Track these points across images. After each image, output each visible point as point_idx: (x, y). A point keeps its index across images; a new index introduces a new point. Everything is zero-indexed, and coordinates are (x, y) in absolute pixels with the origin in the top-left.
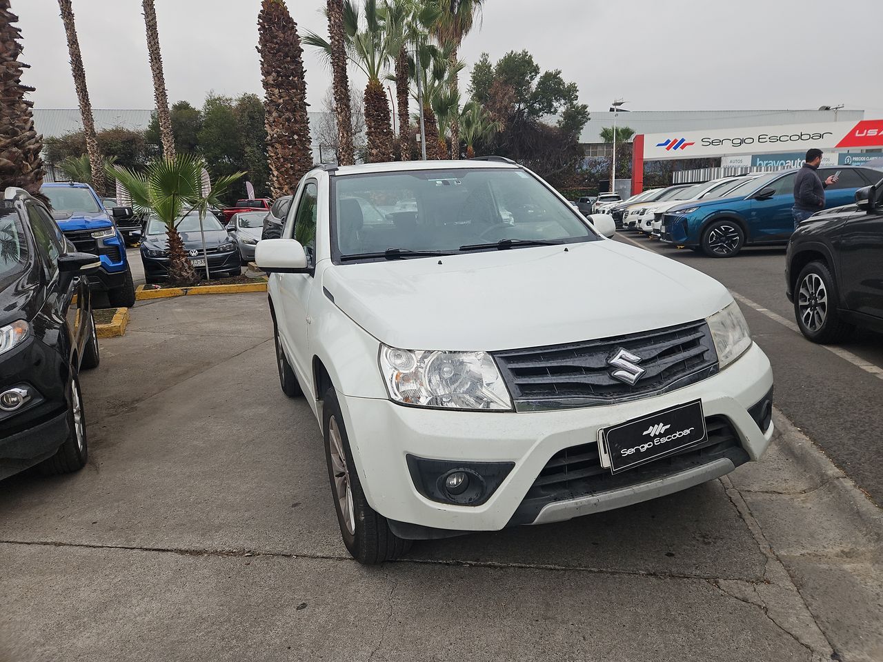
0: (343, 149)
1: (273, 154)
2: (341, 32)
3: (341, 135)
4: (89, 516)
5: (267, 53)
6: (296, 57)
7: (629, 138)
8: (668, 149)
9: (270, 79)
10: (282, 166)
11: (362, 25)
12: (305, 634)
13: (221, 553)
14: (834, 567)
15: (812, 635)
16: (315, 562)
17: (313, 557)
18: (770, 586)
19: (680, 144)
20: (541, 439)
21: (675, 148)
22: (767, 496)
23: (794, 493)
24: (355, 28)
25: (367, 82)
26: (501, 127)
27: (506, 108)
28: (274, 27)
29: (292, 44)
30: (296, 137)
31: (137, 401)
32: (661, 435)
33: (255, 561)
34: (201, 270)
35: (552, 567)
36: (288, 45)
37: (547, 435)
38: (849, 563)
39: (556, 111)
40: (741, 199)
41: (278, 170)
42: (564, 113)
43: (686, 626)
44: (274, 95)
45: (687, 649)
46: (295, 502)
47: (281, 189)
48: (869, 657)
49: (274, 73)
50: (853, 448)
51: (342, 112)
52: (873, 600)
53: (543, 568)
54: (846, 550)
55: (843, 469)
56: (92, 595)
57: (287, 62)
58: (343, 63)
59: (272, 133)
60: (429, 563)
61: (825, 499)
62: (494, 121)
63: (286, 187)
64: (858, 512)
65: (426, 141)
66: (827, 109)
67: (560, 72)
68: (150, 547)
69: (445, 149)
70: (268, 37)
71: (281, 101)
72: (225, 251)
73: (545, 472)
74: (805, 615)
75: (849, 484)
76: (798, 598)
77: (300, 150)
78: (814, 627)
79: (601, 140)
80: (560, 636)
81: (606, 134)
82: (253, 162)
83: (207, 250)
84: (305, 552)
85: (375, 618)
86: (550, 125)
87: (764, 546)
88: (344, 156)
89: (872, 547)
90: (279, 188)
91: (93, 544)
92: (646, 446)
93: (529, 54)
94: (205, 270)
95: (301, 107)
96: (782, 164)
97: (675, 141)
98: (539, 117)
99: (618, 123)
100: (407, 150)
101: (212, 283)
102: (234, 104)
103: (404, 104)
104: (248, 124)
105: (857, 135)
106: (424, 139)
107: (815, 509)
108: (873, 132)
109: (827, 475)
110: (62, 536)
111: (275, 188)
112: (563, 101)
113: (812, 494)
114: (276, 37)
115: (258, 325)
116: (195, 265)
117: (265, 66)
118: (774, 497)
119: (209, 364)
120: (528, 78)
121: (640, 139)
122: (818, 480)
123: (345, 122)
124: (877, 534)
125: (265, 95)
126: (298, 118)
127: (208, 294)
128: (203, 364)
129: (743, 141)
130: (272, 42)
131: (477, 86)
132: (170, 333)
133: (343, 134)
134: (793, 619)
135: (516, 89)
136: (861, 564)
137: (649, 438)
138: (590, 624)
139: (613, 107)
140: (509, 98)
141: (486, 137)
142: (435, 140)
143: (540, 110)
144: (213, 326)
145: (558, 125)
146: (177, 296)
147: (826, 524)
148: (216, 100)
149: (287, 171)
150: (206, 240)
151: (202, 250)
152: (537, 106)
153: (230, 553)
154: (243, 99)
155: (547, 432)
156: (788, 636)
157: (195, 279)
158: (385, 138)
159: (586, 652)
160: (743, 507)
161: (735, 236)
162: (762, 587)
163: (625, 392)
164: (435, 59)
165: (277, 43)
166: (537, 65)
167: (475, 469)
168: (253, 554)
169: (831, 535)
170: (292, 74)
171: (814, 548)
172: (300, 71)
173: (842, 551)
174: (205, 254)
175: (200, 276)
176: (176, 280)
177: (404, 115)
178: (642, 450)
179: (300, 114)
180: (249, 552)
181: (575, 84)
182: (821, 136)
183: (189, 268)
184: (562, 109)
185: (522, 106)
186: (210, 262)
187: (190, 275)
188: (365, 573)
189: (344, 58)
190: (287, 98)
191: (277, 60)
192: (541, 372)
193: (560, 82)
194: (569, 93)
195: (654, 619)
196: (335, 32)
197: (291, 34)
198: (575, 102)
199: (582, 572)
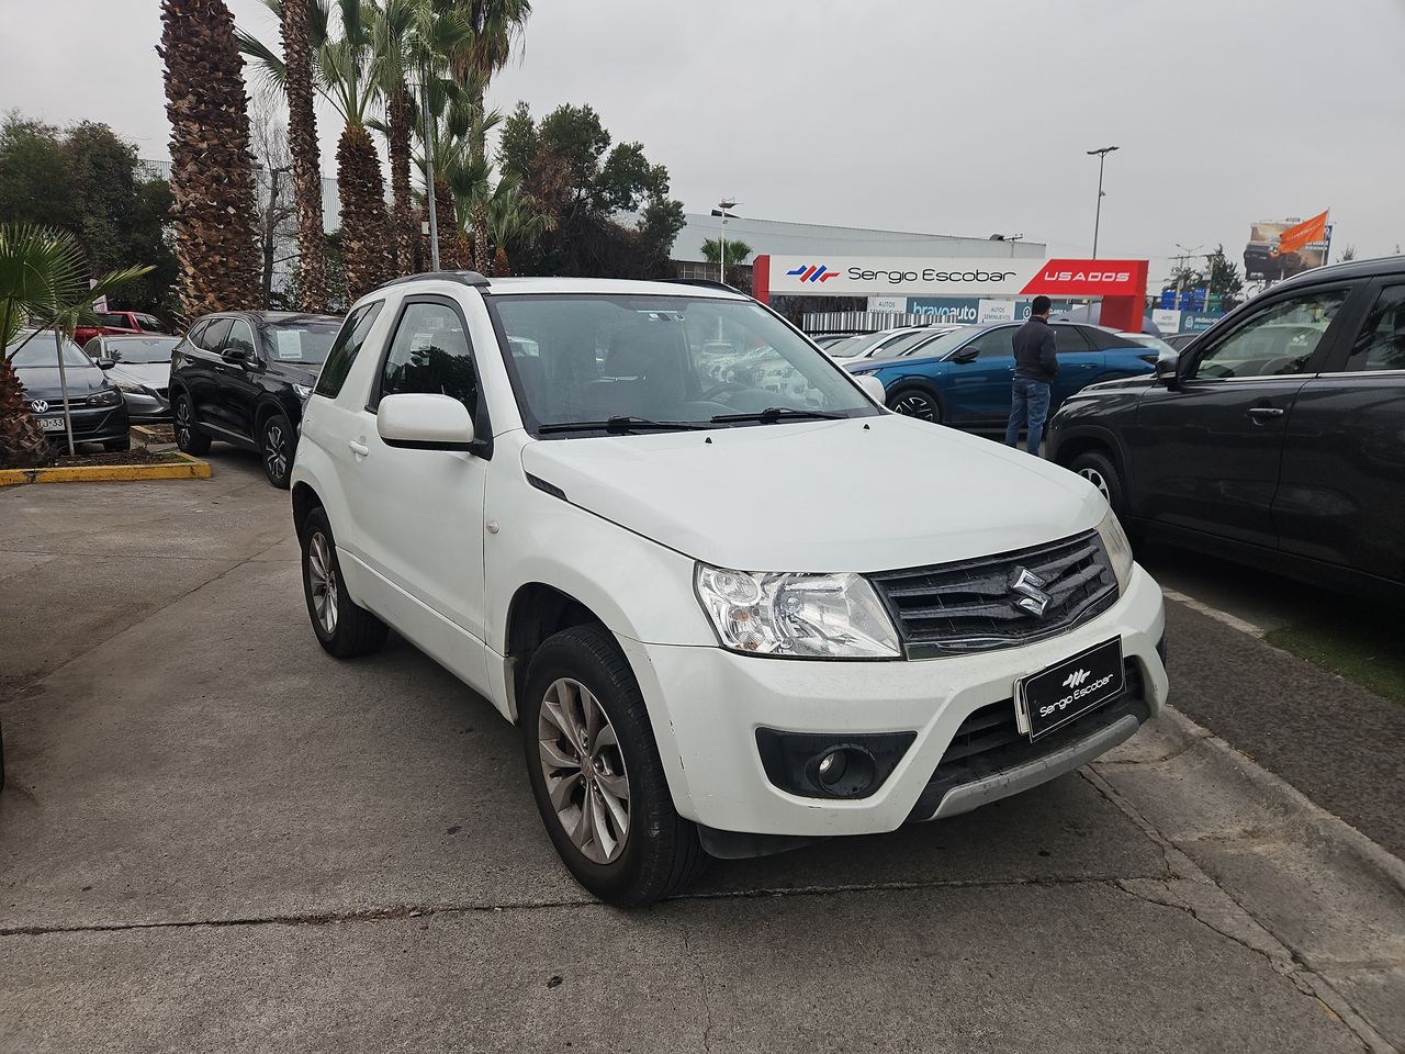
0: (306, 237)
1: (186, 237)
2: (304, 39)
3: (303, 212)
4: (64, 879)
5: (179, 60)
6: (232, 73)
7: (744, 258)
8: (803, 279)
9: (184, 105)
10: (204, 258)
11: (335, 30)
12: (585, 1021)
13: (363, 916)
14: (1243, 851)
15: (1259, 938)
16: (540, 914)
17: (530, 907)
18: (1184, 882)
19: (819, 274)
20: (951, 696)
21: (813, 280)
22: (1124, 767)
23: (1153, 761)
24: (324, 36)
25: (342, 127)
26: (551, 224)
27: (559, 193)
28: (193, 16)
29: (225, 49)
30: (231, 210)
31: (38, 674)
32: (1081, 686)
33: (435, 923)
34: (57, 438)
35: (898, 885)
36: (218, 51)
37: (958, 692)
38: (1259, 844)
39: (635, 207)
40: (936, 360)
41: (195, 264)
42: (647, 211)
43: (1109, 944)
44: (190, 133)
45: (1125, 975)
46: (452, 825)
47: (201, 299)
48: (1332, 956)
49: (190, 96)
50: (1204, 699)
51: (304, 174)
52: (1305, 887)
53: (887, 888)
54: (1249, 829)
55: (1205, 725)
56: (160, 1008)
57: (217, 80)
58: (308, 93)
59: (184, 199)
60: (719, 897)
61: (1197, 767)
62: (539, 212)
63: (211, 296)
64: (1250, 780)
65: (439, 235)
66: (1001, 238)
67: (641, 147)
68: (224, 919)
69: (466, 251)
70: (181, 32)
71: (205, 145)
72: (99, 404)
73: (958, 741)
74: (1240, 913)
75: (1222, 744)
76: (1222, 893)
77: (237, 233)
78: (1254, 925)
79: (703, 258)
80: (957, 976)
81: (710, 249)
82: (100, 245)
83: (70, 401)
84: (512, 900)
85: (680, 985)
86: (627, 227)
87: (1150, 830)
88: (307, 248)
89: (1280, 821)
90: (196, 297)
91: (106, 924)
92: (1066, 701)
93: (594, 112)
94: (67, 437)
95: (242, 161)
96: (945, 313)
97: (813, 268)
98: (609, 213)
99: (725, 234)
100: (407, 246)
101: (81, 462)
102: (62, 138)
103: (401, 171)
104: (91, 177)
105: (1046, 278)
106: (435, 231)
107: (1188, 779)
108: (1065, 276)
109: (1190, 735)
110: (33, 916)
111: (188, 296)
112: (646, 193)
113: (1177, 761)
114: (197, 34)
115: (208, 539)
116: (46, 429)
117: (175, 81)
118: (1132, 767)
119: (146, 606)
120: (592, 150)
121: (764, 262)
122: (1179, 741)
123: (311, 191)
124: (1282, 805)
125: (172, 132)
126: (235, 177)
127: (77, 481)
128: (135, 609)
129: (903, 277)
130: (191, 43)
131: (510, 153)
132: (38, 552)
133: (306, 213)
134: (1228, 920)
135: (575, 165)
136: (1273, 845)
137: (1069, 691)
138: (988, 956)
139: (720, 210)
140: (564, 177)
141: (527, 237)
142: (452, 235)
143: (613, 202)
144: (118, 539)
145: (637, 229)
146: (14, 485)
147: (1210, 798)
148: (24, 127)
149: (213, 268)
150: (69, 382)
151: (61, 402)
152: (606, 195)
153: (378, 915)
154: (81, 131)
155: (957, 688)
156: (1233, 942)
157: (47, 454)
158: (374, 223)
159: (1001, 993)
160: (1101, 783)
161: (929, 412)
162: (1174, 884)
163: (1033, 628)
164: (455, 103)
165: (198, 45)
166: (606, 131)
167: (864, 745)
168: (423, 912)
169: (1222, 811)
170: (226, 101)
171: (1210, 830)
172: (240, 97)
173: (1245, 831)
174: (67, 408)
175: (57, 449)
176: (8, 454)
177: (402, 186)
178: (1062, 707)
179: (239, 172)
180: (414, 909)
181: (664, 167)
182: (1002, 277)
183: (35, 434)
184: (645, 205)
185: (583, 192)
186: (78, 423)
187: (37, 446)
188: (630, 922)
189: (309, 83)
190: (216, 142)
191: (199, 74)
192: (930, 602)
193: (642, 162)
194: (655, 181)
195: (1065, 940)
196: (293, 36)
197: (224, 33)
198: (664, 196)
199: (944, 888)
